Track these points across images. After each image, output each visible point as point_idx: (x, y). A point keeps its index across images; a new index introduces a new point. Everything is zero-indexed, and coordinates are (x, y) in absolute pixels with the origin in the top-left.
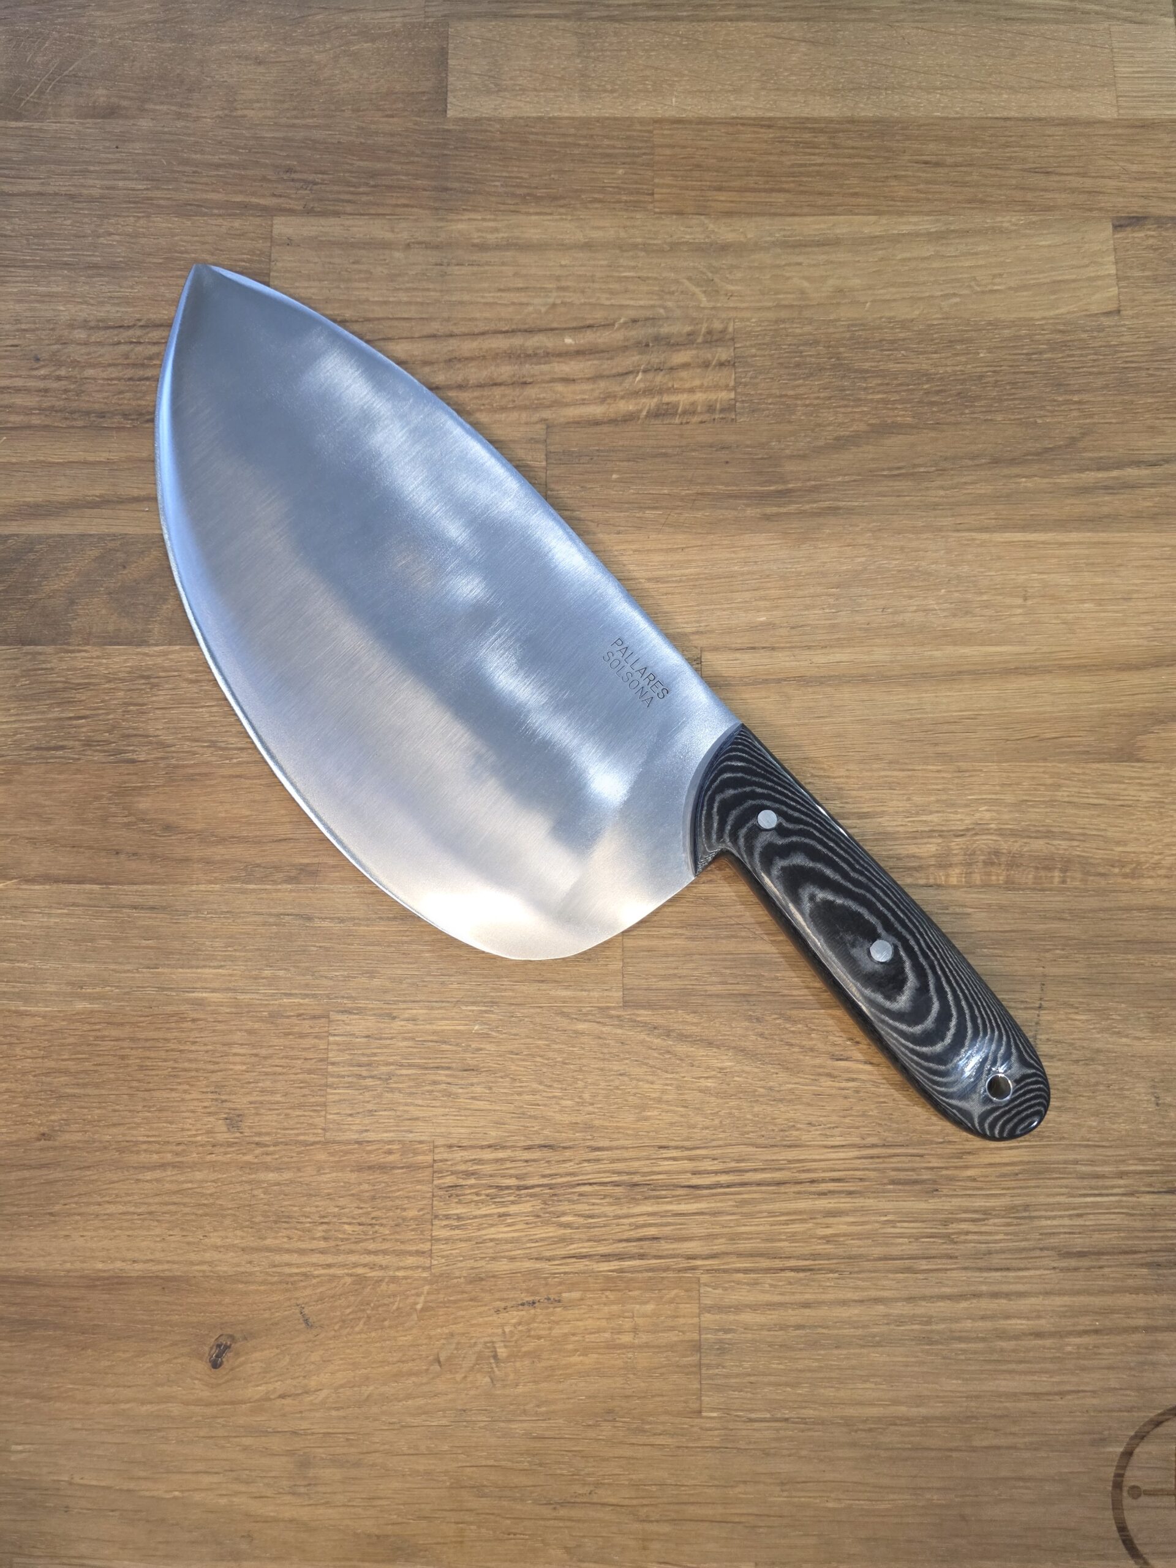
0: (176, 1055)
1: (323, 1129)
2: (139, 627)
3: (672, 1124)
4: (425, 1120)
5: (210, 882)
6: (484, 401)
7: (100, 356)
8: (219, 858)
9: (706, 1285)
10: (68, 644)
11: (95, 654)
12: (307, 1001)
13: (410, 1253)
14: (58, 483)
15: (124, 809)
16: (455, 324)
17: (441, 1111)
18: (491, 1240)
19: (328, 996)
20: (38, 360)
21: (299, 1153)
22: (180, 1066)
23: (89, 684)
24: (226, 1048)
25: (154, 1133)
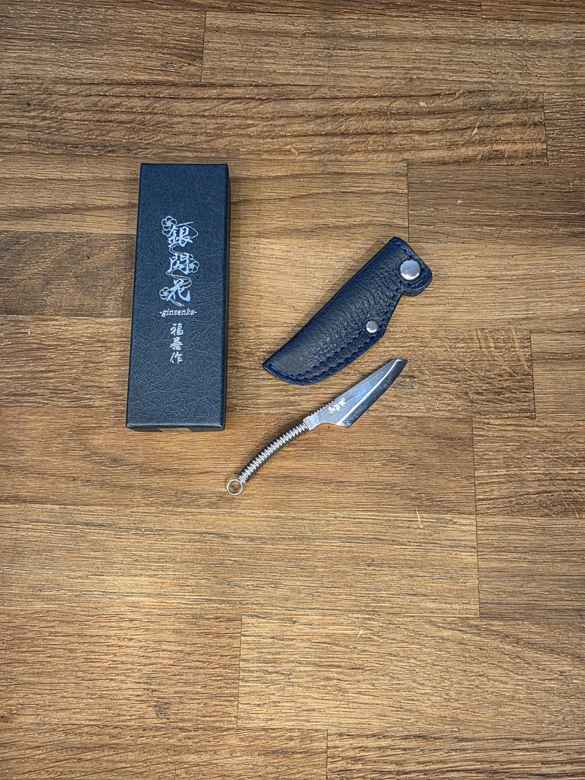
0: (117, 650)
1: (236, 717)
2: (99, 304)
3: (523, 719)
4: (319, 711)
5: (148, 505)
6: (360, 145)
7: (77, 103)
8: (155, 485)
10: (43, 314)
11: (63, 323)
12: (223, 606)
14: (40, 194)
15: (81, 444)
16: (339, 90)
17: (333, 703)
19: (241, 603)
20: (29, 105)
21: (215, 738)
22: (119, 659)
23: (57, 345)
24: (156, 645)
25: (95, 717)
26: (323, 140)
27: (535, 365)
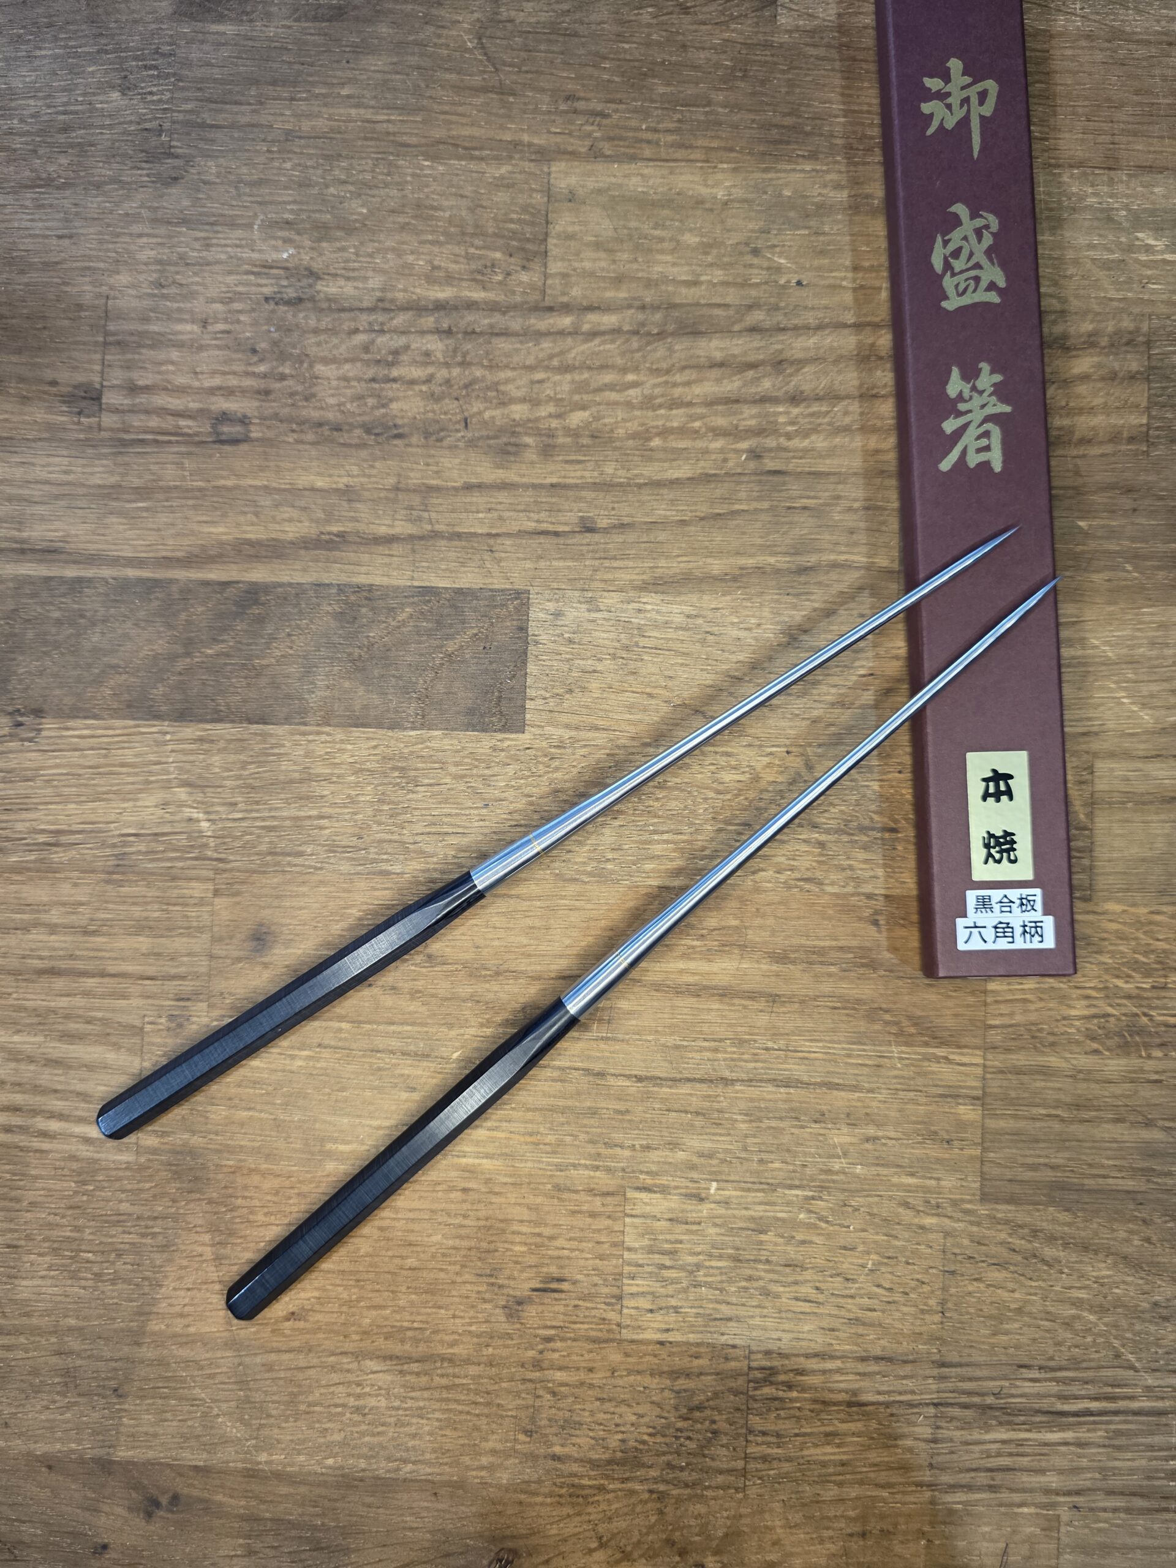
1: (618, 1325)
3: (1034, 1340)
4: (738, 1319)
6: (819, 421)
7: (335, 347)
8: (490, 996)
9: (1069, 1524)
10: (305, 724)
11: (337, 737)
12: (598, 1174)
13: (721, 1472)
14: (286, 516)
16: (785, 314)
17: (758, 1311)
18: (815, 1462)
19: (623, 1170)
20: (254, 351)
23: (331, 775)
24: (502, 1225)
25: (419, 1318)
26: (755, 410)
27: (1097, 812)
